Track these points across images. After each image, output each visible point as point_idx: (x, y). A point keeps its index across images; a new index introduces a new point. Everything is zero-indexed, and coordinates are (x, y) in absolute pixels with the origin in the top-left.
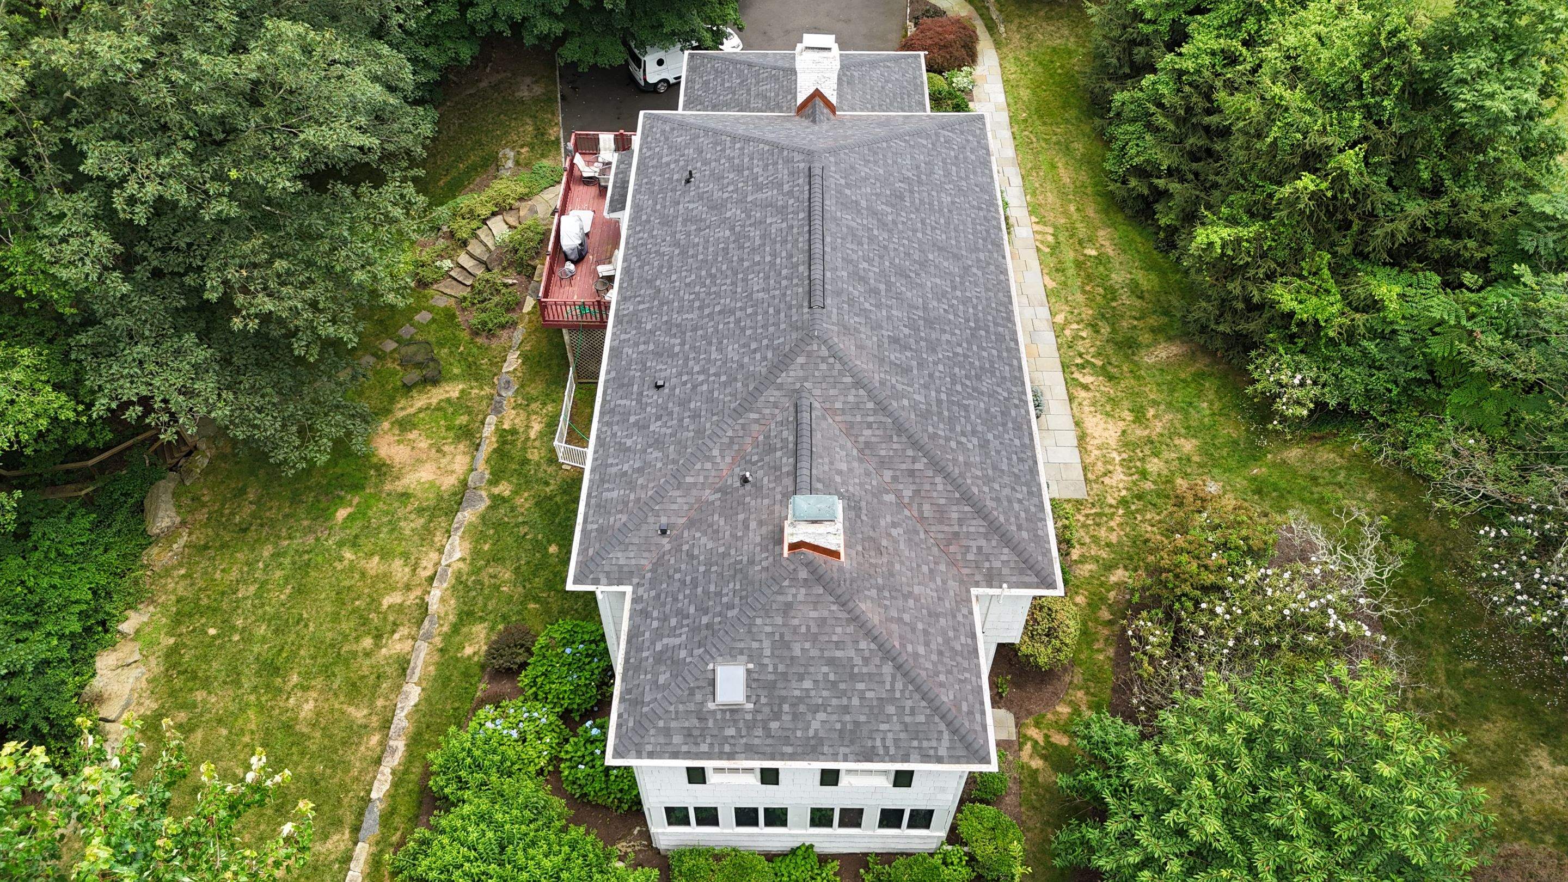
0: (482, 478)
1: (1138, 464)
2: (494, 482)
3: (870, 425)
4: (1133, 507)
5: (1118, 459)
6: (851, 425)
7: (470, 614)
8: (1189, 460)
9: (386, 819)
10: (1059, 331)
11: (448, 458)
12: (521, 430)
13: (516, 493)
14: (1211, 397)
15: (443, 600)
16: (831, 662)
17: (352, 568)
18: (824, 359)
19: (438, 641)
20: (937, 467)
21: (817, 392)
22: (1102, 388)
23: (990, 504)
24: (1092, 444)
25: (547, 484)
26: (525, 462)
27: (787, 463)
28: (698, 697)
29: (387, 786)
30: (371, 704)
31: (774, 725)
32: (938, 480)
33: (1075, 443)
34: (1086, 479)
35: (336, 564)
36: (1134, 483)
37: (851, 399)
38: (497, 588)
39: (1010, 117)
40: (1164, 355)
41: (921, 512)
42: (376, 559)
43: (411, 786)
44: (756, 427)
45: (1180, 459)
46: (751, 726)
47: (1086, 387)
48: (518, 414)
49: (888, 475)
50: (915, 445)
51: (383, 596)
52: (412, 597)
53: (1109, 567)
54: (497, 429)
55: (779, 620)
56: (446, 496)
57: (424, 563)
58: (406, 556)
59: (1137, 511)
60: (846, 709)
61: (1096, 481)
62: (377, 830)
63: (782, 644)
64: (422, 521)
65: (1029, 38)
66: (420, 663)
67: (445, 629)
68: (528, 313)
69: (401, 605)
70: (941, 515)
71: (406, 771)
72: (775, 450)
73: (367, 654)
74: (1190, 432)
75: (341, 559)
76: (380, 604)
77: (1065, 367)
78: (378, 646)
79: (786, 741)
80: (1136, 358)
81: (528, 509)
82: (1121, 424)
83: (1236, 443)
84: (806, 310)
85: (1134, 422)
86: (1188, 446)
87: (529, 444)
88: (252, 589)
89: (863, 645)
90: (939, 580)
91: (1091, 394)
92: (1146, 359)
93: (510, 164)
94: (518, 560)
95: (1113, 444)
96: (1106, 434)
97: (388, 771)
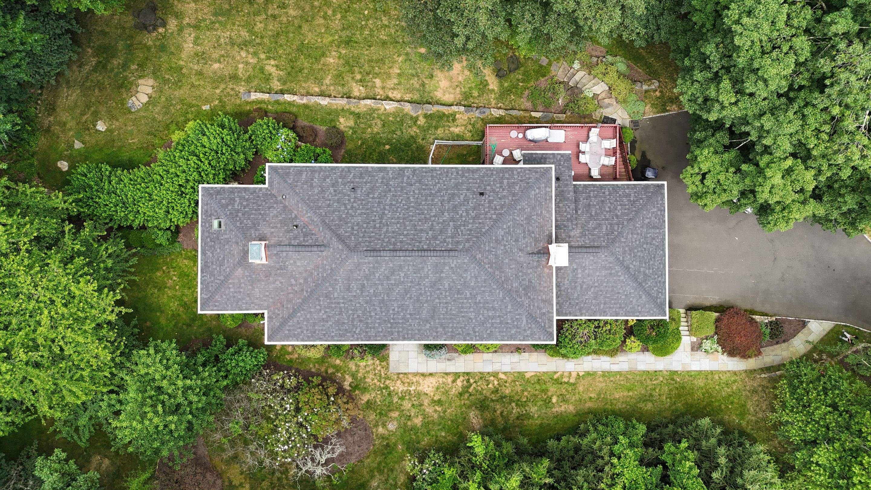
0: (428, 110)
1: (407, 397)
2: (426, 116)
3: (318, 274)
4: (384, 391)
5: (411, 389)
6: (318, 267)
7: (359, 117)
8: (409, 420)
9: (277, 102)
10: (495, 375)
11: (453, 91)
12: (455, 123)
13: (419, 127)
14: (448, 438)
15: (366, 105)
16: (224, 259)
17: (394, 62)
18: (340, 256)
19: (347, 107)
20: (305, 300)
21: (329, 254)
22: (454, 389)
23: (295, 320)
24: (421, 379)
25: (423, 139)
26: (436, 128)
27: (296, 242)
28: (215, 214)
29: (289, 100)
30: (331, 85)
31: (209, 239)
32: (300, 300)
33: (420, 371)
34: (399, 373)
35: (396, 55)
36: (397, 394)
37: (327, 267)
38: (370, 126)
39: (677, 372)
40: (474, 421)
41: (290, 293)
42: (399, 71)
43: (288, 109)
44: (317, 229)
45: (410, 416)
46: (208, 232)
47: (454, 381)
48: (464, 120)
49: (302, 281)
50: (312, 292)
51: (380, 78)
52: (379, 90)
53: (353, 376)
54: (456, 112)
55: (234, 240)
56: (431, 94)
57: (395, 92)
58: (400, 84)
59: (382, 392)
60: (212, 264)
61: (398, 377)
62: (272, 100)
63: (228, 241)
64: (418, 87)
65: (754, 391)
66: (337, 102)
67: (352, 109)
68: (530, 115)
69: (375, 87)
70: (289, 301)
71: (294, 105)
72: (304, 237)
73: (353, 78)
74: (426, 425)
75: (399, 56)
76: (376, 78)
77: (468, 374)
78: (357, 82)
79: (205, 244)
80: (473, 408)
81: (409, 133)
82: (432, 394)
83: (418, 442)
84: (365, 249)
85: (433, 400)
86: (418, 421)
87: (447, 128)
88: (386, 23)
89: (228, 269)
90: (265, 298)
91: (450, 383)
92: (473, 413)
93: (645, 87)
94: (383, 133)
95: (420, 388)
96: (426, 386)
97: (295, 99)
